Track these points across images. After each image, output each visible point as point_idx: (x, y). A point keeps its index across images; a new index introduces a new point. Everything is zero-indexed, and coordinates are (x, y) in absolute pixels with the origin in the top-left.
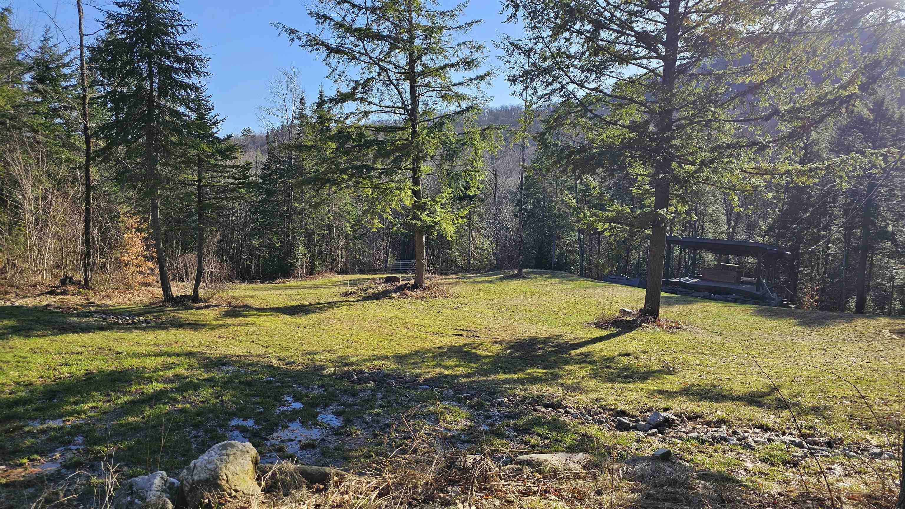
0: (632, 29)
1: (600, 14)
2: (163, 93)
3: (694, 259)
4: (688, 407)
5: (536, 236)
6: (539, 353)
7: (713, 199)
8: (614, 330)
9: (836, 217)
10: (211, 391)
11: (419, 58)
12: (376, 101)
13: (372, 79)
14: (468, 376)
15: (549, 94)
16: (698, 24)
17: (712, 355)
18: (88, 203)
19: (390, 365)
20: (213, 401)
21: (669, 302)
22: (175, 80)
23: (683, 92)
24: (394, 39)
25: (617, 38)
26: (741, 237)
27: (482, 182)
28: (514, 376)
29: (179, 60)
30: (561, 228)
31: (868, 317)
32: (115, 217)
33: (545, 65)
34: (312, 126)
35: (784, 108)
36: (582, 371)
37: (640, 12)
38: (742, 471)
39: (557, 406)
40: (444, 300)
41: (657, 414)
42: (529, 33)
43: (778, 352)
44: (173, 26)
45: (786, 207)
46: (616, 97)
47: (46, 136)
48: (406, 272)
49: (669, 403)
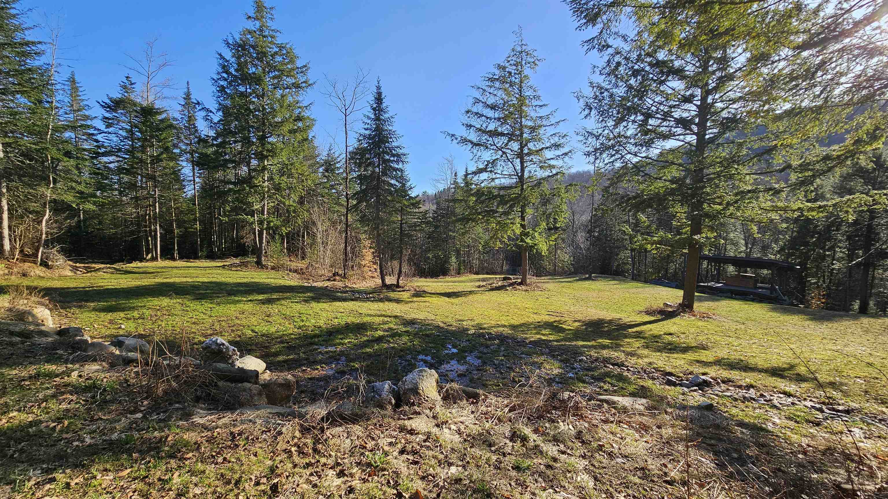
0: (672, 117)
1: (649, 109)
2: (385, 174)
3: (718, 270)
4: (721, 374)
5: (601, 253)
6: (606, 329)
7: (733, 229)
8: (659, 317)
9: (840, 241)
10: (407, 338)
11: (526, 145)
12: (499, 172)
13: (497, 159)
14: (557, 341)
15: (613, 162)
16: (723, 109)
17: (738, 338)
18: (347, 233)
19: (507, 331)
20: (409, 344)
21: (700, 300)
22: (391, 166)
23: (713, 156)
24: (511, 135)
25: (661, 123)
26: (756, 254)
27: (565, 218)
28: (589, 343)
29: (393, 155)
30: (618, 248)
31: (873, 317)
32: (359, 240)
33: (610, 143)
34: (462, 188)
35: (795, 163)
36: (637, 344)
37: (678, 105)
38: (771, 424)
39: (621, 365)
40: (540, 293)
41: (697, 377)
42: (600, 124)
43: (793, 339)
44: (391, 138)
45: (795, 234)
46: (661, 161)
47: (328, 199)
48: (515, 274)
49: (706, 370)
